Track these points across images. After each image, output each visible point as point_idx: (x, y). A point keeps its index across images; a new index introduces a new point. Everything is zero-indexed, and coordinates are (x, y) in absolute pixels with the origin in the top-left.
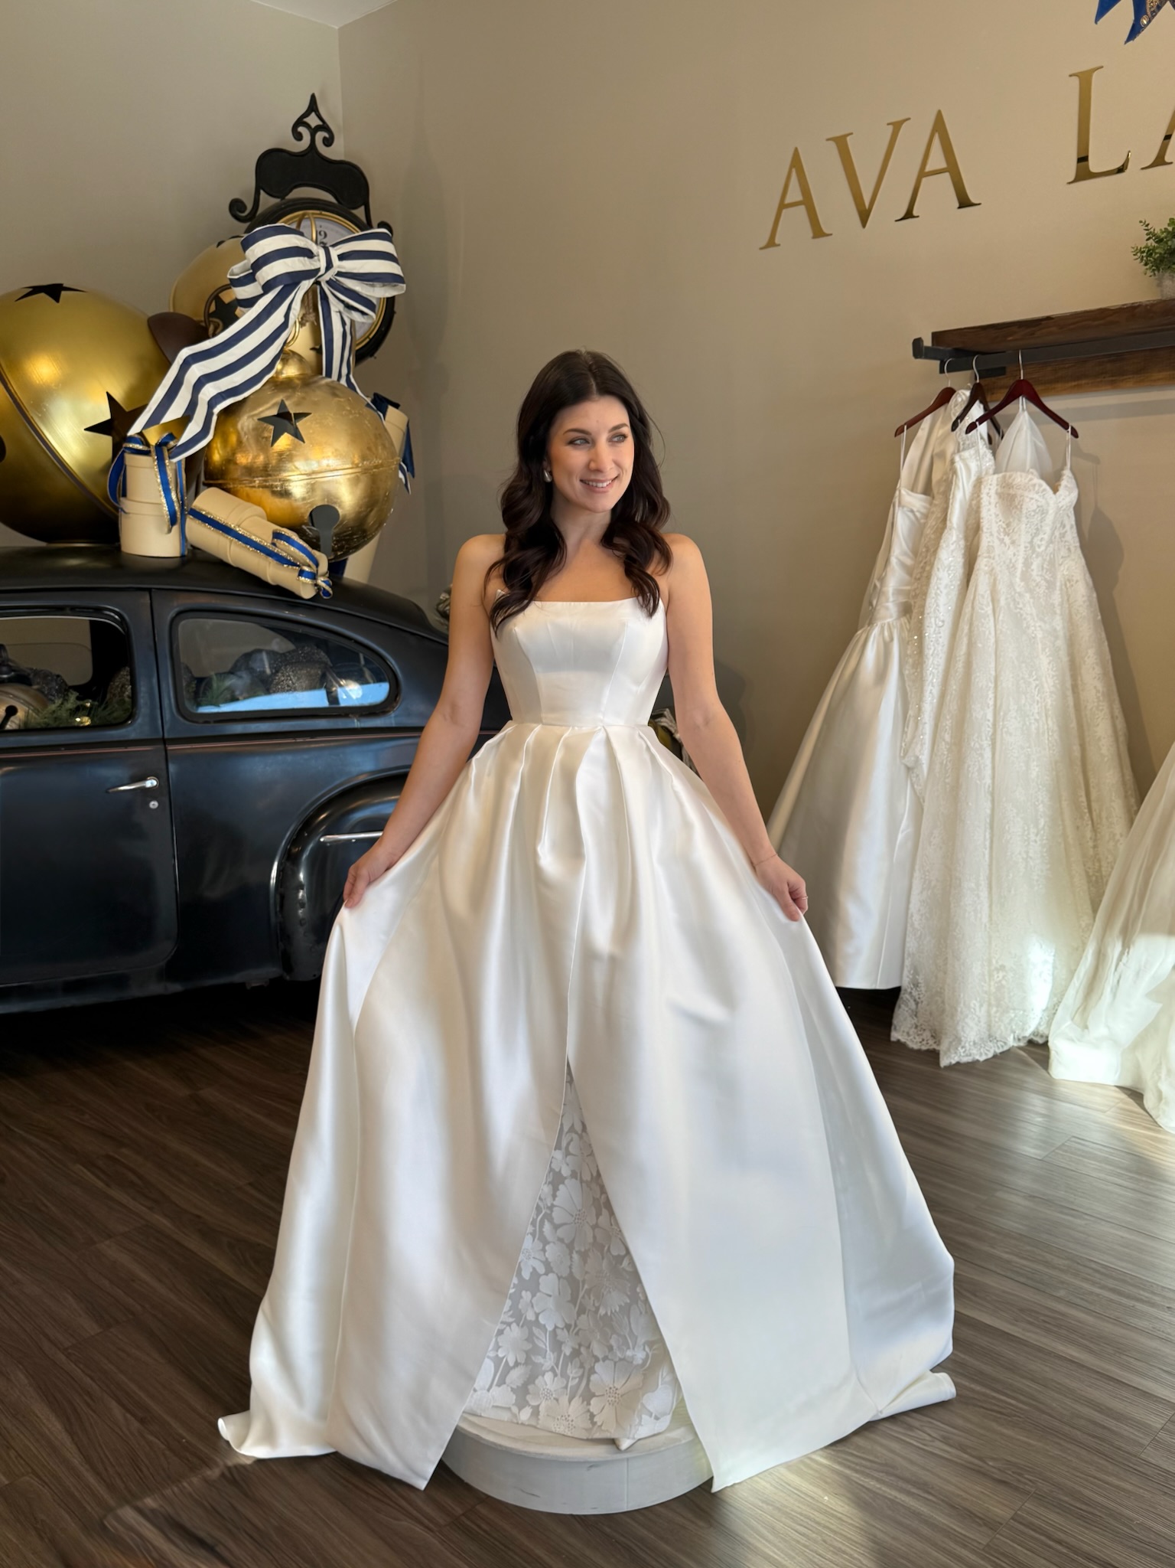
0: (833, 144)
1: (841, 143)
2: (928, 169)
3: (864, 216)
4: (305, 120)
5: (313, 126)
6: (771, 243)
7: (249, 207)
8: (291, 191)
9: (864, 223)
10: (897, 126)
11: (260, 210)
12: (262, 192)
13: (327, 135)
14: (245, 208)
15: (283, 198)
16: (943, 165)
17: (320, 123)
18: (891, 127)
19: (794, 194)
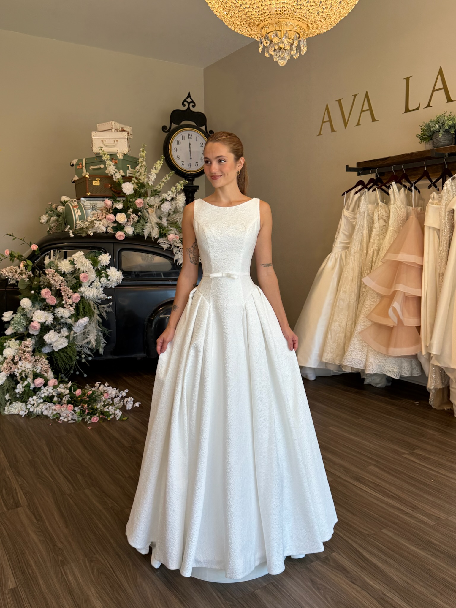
0: (337, 103)
1: (339, 101)
2: (363, 110)
3: (346, 124)
4: (187, 100)
5: (189, 102)
6: (320, 134)
7: (168, 127)
8: (181, 122)
9: (346, 126)
10: (355, 96)
11: (172, 128)
12: (172, 124)
13: (193, 104)
14: (167, 128)
15: (179, 124)
16: (368, 108)
17: (191, 101)
18: (353, 96)
19: (326, 119)
